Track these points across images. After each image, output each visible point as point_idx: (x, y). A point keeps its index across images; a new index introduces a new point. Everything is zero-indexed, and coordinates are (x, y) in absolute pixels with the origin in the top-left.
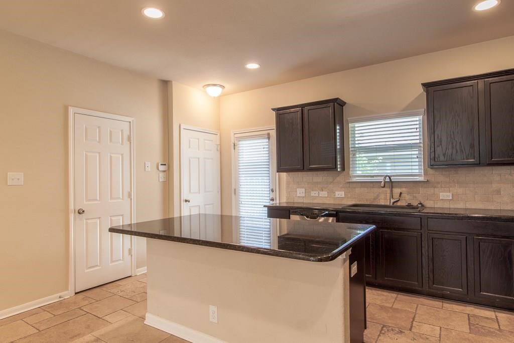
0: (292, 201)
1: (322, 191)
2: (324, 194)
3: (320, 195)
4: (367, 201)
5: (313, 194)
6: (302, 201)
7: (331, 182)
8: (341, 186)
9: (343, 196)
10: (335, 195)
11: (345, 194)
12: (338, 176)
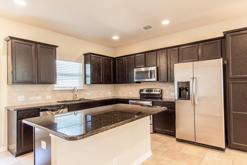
0: (13, 105)
1: (38, 96)
2: (39, 98)
3: (36, 99)
4: (62, 99)
5: (31, 98)
6: (22, 104)
7: (44, 91)
8: (49, 93)
9: (51, 98)
10: (46, 98)
11: (52, 97)
12: (48, 87)
